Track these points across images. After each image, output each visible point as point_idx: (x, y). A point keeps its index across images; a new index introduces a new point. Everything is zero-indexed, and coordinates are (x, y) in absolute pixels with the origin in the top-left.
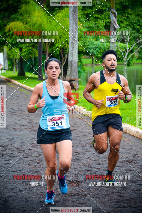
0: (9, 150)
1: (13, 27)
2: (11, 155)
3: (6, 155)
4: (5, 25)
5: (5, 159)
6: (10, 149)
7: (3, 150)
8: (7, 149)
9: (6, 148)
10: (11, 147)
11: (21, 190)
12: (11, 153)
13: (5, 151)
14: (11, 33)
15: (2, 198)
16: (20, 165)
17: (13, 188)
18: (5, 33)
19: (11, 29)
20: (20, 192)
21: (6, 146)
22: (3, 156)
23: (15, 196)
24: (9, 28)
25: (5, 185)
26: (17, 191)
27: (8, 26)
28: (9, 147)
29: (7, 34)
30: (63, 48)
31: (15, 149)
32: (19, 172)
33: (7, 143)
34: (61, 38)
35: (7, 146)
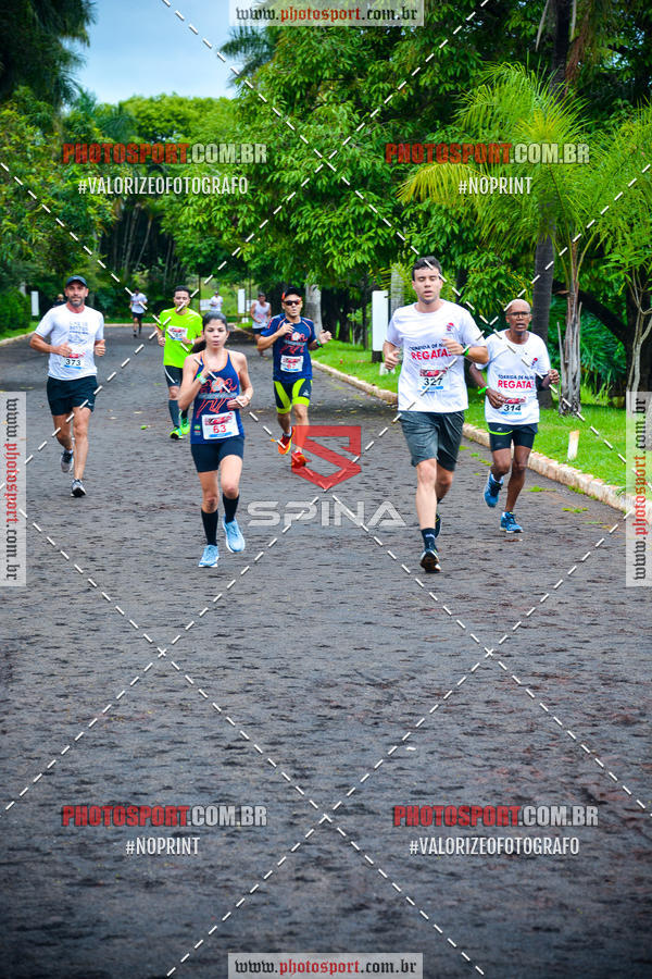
0: (406, 700)
1: (433, 183)
2: (411, 721)
3: (391, 720)
4: (400, 177)
5: (387, 740)
6: (408, 697)
7: (378, 701)
8: (396, 697)
9: (391, 691)
10: (413, 688)
11: (452, 874)
12: (410, 714)
13: (388, 703)
14: (423, 207)
15: (374, 902)
16: (451, 765)
17: (418, 862)
18: (398, 210)
19: (422, 193)
20: (449, 880)
21: (389, 684)
22: (380, 724)
23: (429, 899)
24: (417, 189)
25: (385, 848)
26: (438, 877)
27: (412, 181)
28: (406, 687)
29: (408, 213)
30: (643, 269)
31: (428, 697)
32: (443, 794)
33: (394, 669)
34: (635, 227)
35: (397, 681)
